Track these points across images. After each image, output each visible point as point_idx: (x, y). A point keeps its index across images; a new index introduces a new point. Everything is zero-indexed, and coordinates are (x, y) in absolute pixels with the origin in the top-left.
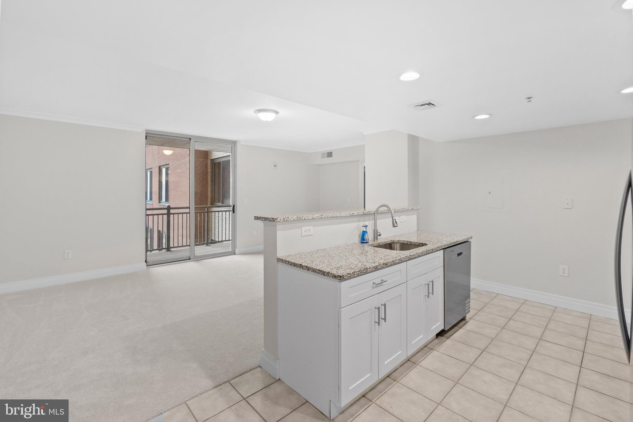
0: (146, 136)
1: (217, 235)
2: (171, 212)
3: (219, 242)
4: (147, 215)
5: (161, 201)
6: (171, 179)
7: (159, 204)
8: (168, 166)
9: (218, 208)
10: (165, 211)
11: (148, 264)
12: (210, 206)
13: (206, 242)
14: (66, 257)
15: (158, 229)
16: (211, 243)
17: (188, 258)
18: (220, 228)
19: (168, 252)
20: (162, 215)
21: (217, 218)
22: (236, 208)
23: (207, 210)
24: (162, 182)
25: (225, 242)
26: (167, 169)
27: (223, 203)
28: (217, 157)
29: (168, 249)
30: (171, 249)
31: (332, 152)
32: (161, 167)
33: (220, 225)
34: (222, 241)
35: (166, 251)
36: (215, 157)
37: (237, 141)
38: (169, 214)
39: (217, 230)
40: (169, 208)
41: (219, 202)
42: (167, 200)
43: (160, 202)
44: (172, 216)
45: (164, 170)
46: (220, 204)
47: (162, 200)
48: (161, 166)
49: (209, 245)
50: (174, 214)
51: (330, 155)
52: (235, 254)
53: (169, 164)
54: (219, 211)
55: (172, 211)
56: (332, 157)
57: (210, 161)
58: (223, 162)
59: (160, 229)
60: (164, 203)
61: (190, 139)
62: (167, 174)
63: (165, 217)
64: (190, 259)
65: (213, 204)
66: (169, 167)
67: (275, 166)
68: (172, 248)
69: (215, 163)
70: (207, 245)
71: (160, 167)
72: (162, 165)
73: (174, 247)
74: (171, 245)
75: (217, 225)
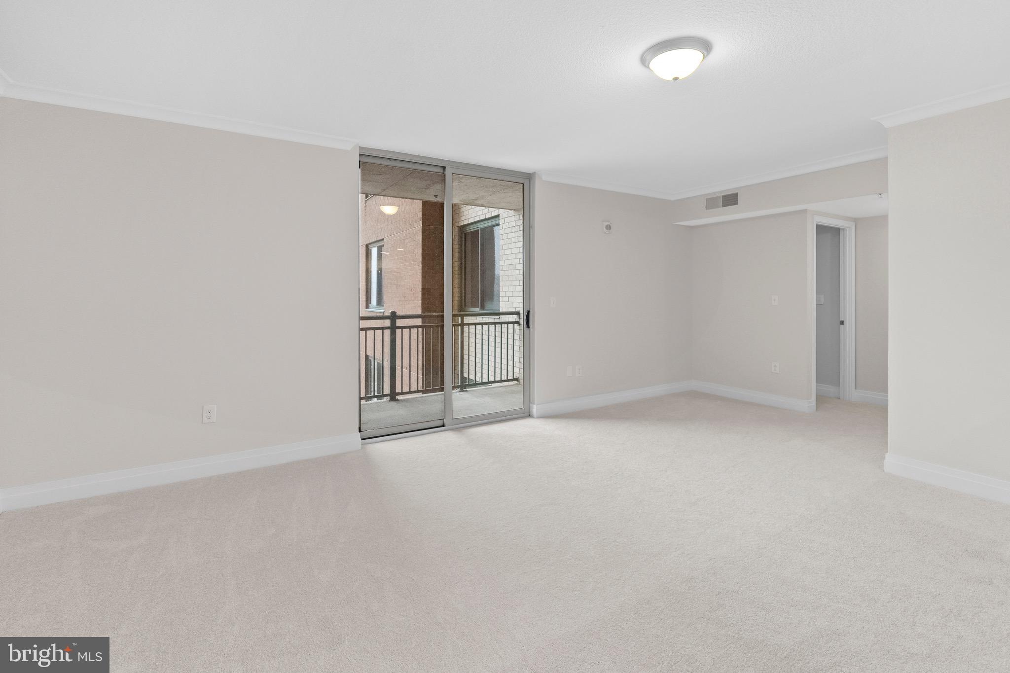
0: (360, 162)
1: (472, 368)
2: (397, 325)
3: (482, 384)
4: (362, 329)
5: (370, 305)
6: (386, 265)
7: (367, 310)
8: (382, 244)
9: (473, 318)
10: (387, 323)
11: (365, 434)
12: (457, 313)
13: (460, 384)
14: (205, 420)
15: (366, 353)
16: (471, 386)
17: (440, 423)
18: (479, 355)
19: (393, 404)
20: (381, 331)
21: (472, 336)
22: (534, 317)
23: (462, 321)
24: (371, 271)
25: (494, 385)
26: (380, 249)
27: (483, 307)
28: (471, 221)
29: (393, 396)
30: (398, 397)
31: (737, 194)
32: (370, 246)
33: (479, 351)
34: (489, 383)
35: (390, 401)
36: (466, 222)
37: (535, 173)
38: (393, 328)
39: (472, 358)
40: (394, 317)
41: (475, 306)
42: (380, 302)
43: (367, 307)
44: (398, 331)
45: (374, 251)
46: (477, 310)
47: (371, 303)
48: (370, 244)
49: (466, 391)
50: (402, 328)
51: (730, 200)
52: (530, 415)
53: (383, 240)
54: (475, 324)
55: (399, 323)
56: (737, 204)
57: (457, 230)
58: (483, 230)
59: (370, 353)
60: (374, 308)
61: (444, 168)
62: (380, 256)
63: (387, 333)
64: (444, 426)
65: (462, 309)
66: (383, 246)
67: (608, 227)
68: (399, 394)
69: (465, 234)
70: (462, 390)
71: (367, 246)
72: (371, 242)
73: (402, 393)
74: (398, 390)
75: (472, 349)
